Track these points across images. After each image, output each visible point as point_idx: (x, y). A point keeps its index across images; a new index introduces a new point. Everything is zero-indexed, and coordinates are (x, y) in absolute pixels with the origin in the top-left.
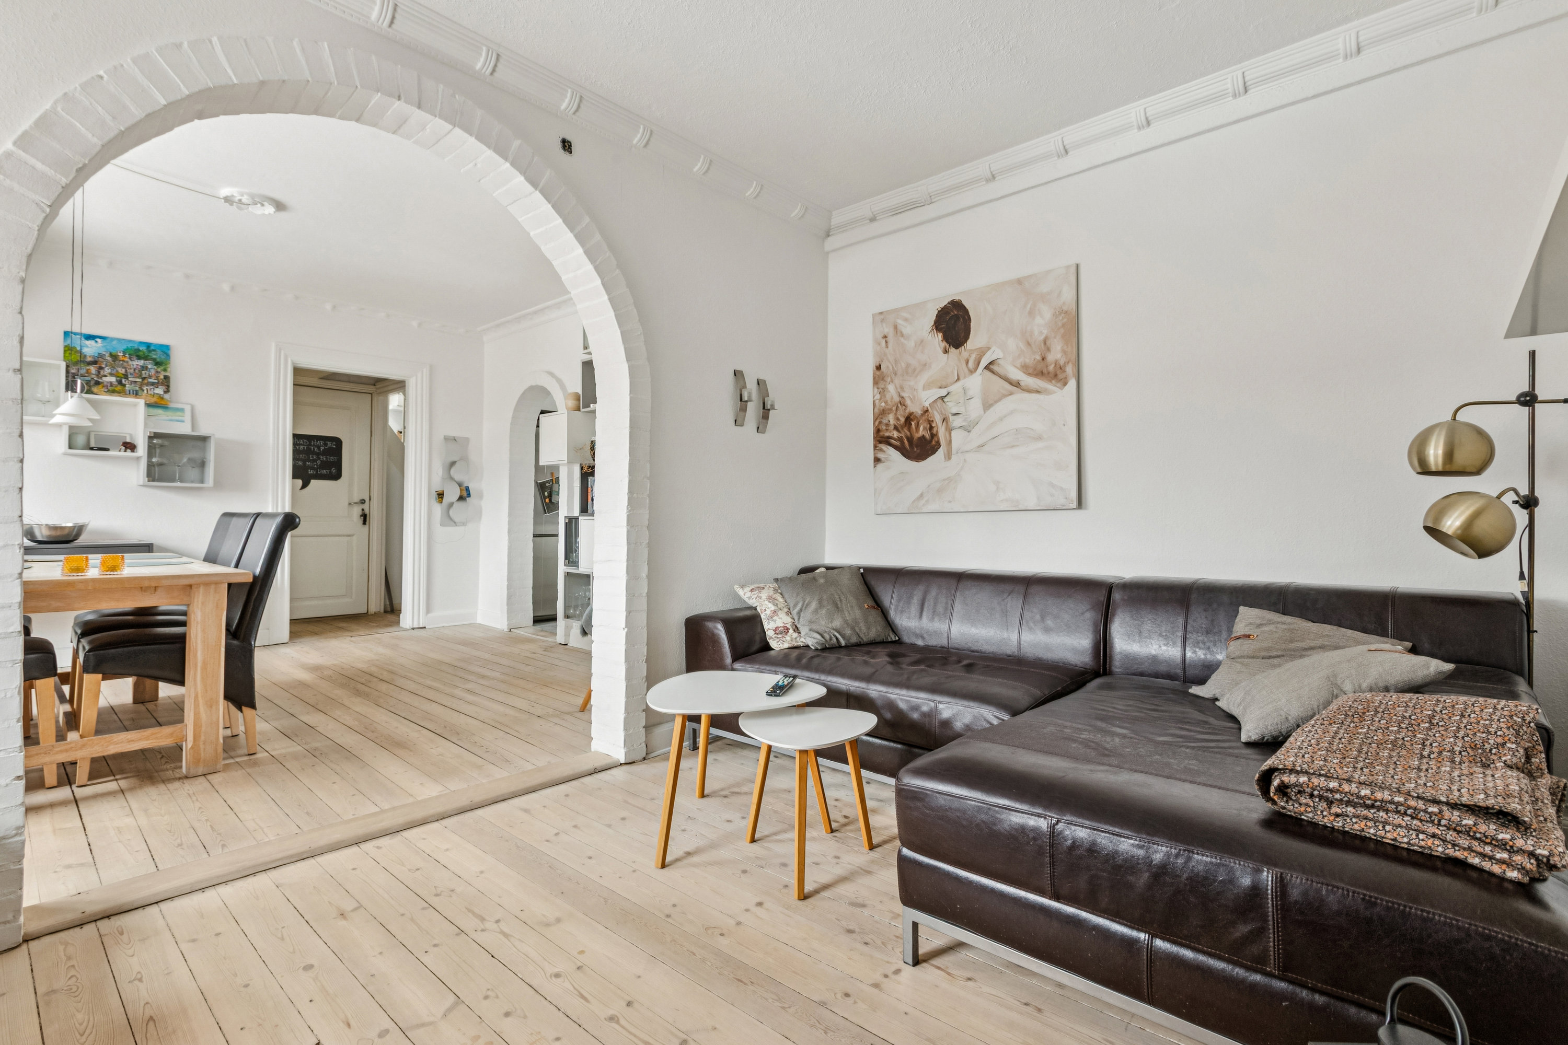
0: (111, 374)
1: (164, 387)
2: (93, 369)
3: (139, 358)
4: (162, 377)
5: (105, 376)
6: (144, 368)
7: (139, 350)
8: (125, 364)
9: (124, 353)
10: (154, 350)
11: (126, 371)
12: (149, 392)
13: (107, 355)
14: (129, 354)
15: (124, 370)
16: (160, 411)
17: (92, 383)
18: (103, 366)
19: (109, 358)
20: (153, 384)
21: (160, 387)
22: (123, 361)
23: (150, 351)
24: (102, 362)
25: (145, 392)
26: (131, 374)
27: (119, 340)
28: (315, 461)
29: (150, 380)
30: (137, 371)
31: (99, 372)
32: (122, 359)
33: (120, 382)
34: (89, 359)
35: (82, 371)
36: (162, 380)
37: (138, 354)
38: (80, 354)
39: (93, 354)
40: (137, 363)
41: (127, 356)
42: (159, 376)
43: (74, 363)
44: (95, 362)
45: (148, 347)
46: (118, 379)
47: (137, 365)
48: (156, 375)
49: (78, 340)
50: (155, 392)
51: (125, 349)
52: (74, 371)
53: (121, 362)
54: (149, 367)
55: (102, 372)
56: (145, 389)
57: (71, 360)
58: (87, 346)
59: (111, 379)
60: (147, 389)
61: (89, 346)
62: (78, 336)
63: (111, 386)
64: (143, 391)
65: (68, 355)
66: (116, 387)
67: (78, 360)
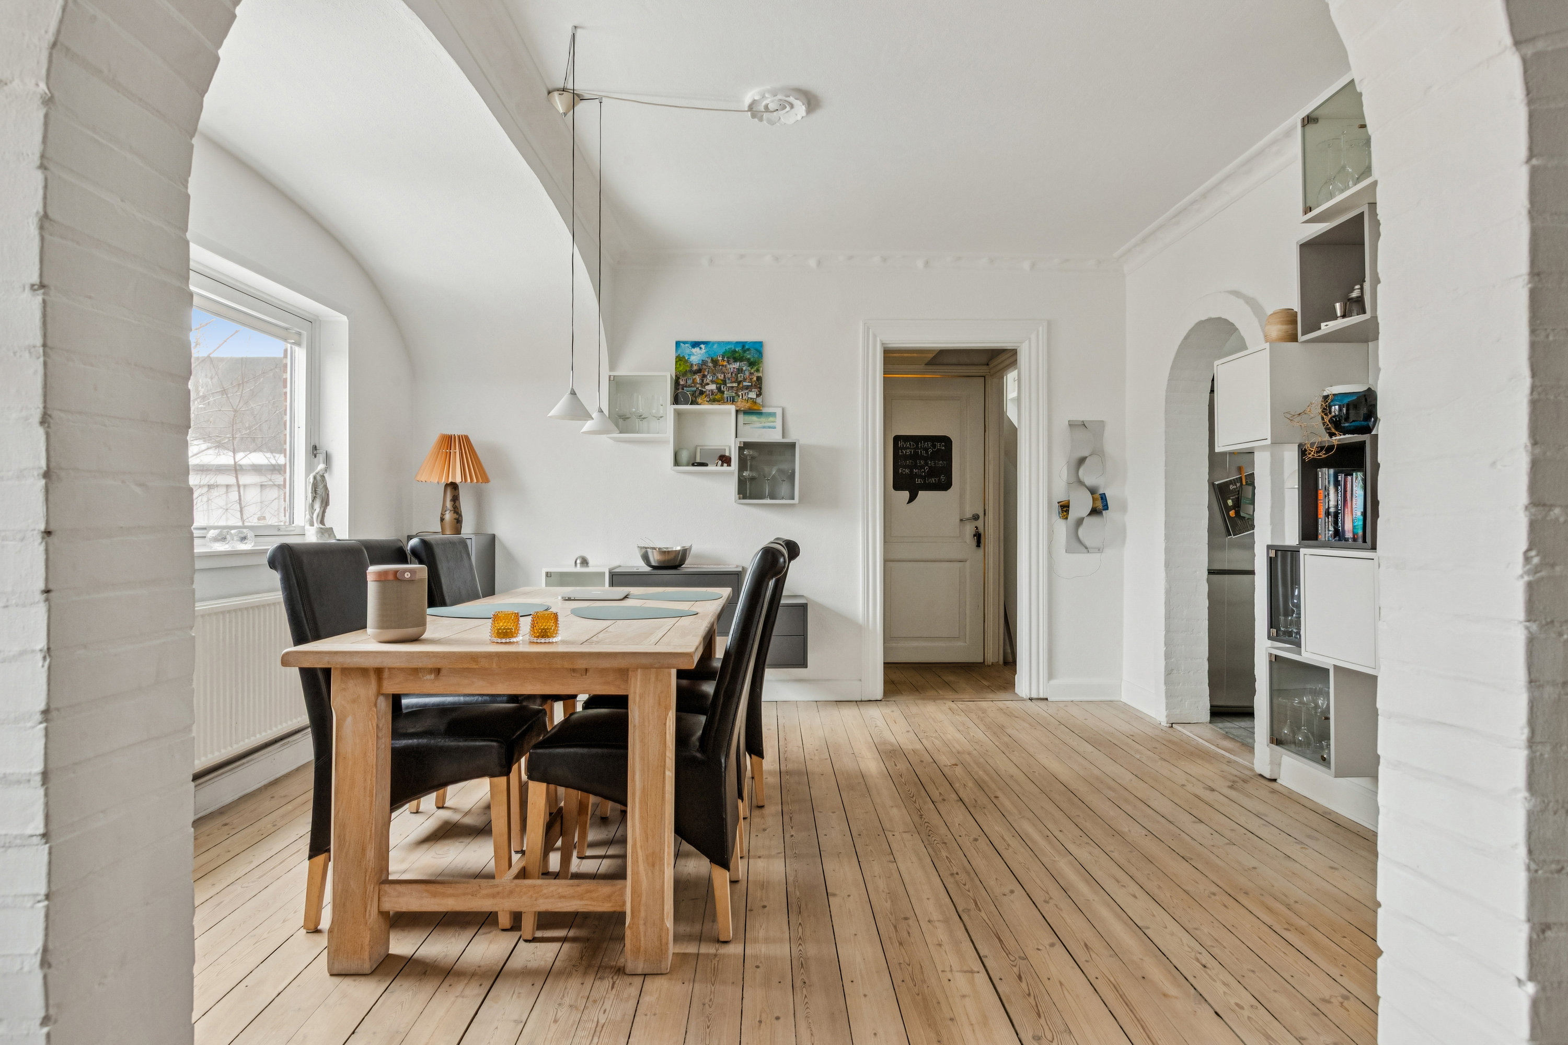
0: (712, 382)
1: (756, 390)
2: (698, 378)
3: (736, 360)
4: (755, 379)
5: (708, 384)
6: (740, 370)
7: (735, 352)
8: (724, 368)
9: (723, 357)
10: (748, 349)
11: (725, 376)
12: (744, 398)
13: (709, 361)
14: (728, 358)
15: (722, 376)
16: (754, 418)
17: (697, 393)
18: (706, 373)
19: (710, 365)
20: (747, 388)
21: (753, 390)
22: (723, 366)
23: (745, 351)
24: (705, 369)
25: (741, 397)
26: (729, 379)
27: (719, 343)
28: (922, 467)
29: (745, 384)
30: (733, 375)
31: (703, 381)
32: (721, 363)
33: (719, 389)
34: (695, 368)
35: (689, 382)
36: (756, 383)
37: (734, 356)
38: (688, 364)
39: (698, 362)
40: (734, 366)
41: (725, 359)
42: (753, 378)
43: (683, 374)
44: (699, 371)
45: (743, 347)
46: (718, 386)
47: (734, 368)
48: (750, 377)
49: (687, 349)
50: (749, 396)
51: (724, 353)
52: (682, 383)
53: (721, 367)
54: (744, 368)
55: (705, 380)
56: (740, 394)
57: (681, 371)
58: (693, 354)
59: (713, 387)
60: (742, 394)
61: (695, 354)
62: (686, 345)
63: (712, 394)
64: (739, 396)
65: (678, 366)
66: (716, 395)
67: (686, 370)
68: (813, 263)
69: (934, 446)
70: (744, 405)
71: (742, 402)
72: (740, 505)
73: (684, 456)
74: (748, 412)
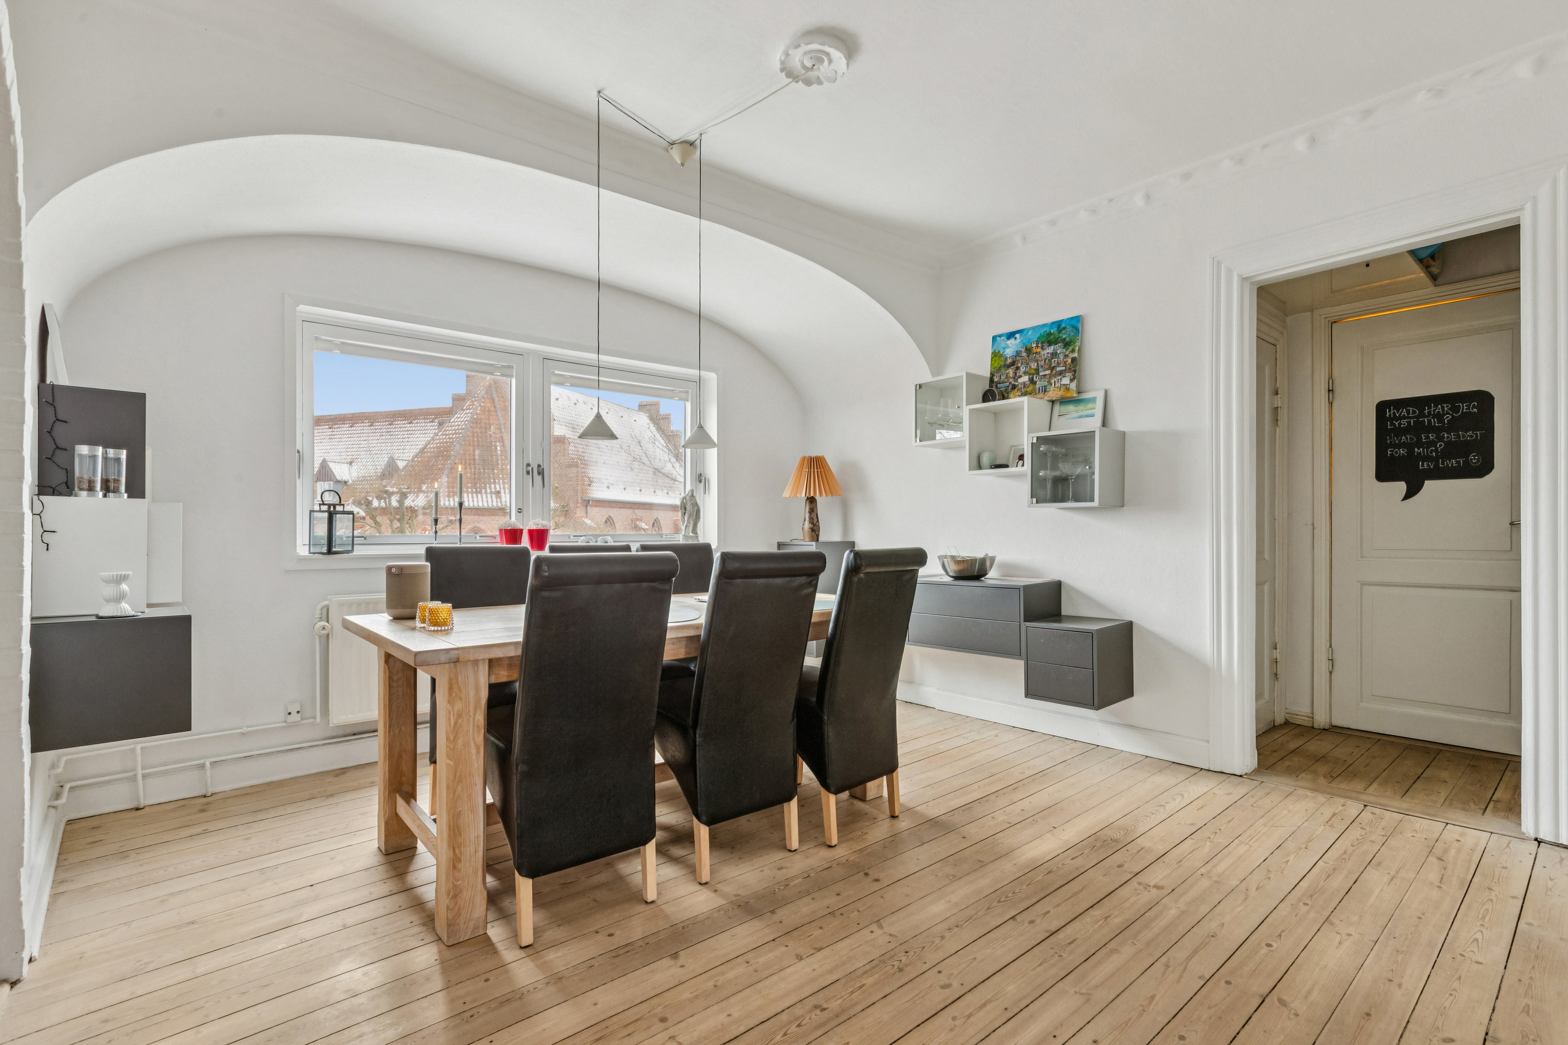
0: (1025, 373)
1: (1070, 374)
2: (1011, 372)
3: (1050, 343)
4: (1070, 361)
5: (1020, 377)
6: (1054, 355)
7: (1050, 334)
8: (1037, 356)
9: (1037, 343)
10: (1064, 328)
11: (1038, 364)
12: (1056, 386)
13: (1023, 350)
14: (1042, 343)
15: (1036, 364)
16: (1071, 407)
17: (1010, 387)
18: (1019, 365)
19: (1024, 354)
20: (1061, 373)
21: (1067, 374)
22: (1036, 353)
23: (1060, 331)
24: (1019, 361)
25: (1053, 386)
26: (1042, 367)
27: (1033, 328)
28: (1433, 443)
29: (1059, 369)
30: (1047, 361)
31: (1016, 374)
32: (1035, 350)
33: (1032, 381)
34: (1009, 361)
35: (1003, 377)
36: (1070, 365)
37: (1049, 339)
38: (1003, 358)
39: (1012, 355)
40: (1048, 351)
41: (1039, 345)
42: (1067, 361)
43: (997, 370)
44: (1013, 363)
45: (1059, 326)
46: (1030, 376)
47: (1048, 353)
48: (1065, 360)
49: (1002, 342)
50: (1062, 383)
51: (1038, 338)
52: (996, 379)
53: (1034, 355)
54: (1059, 352)
55: (1018, 373)
56: (1053, 381)
57: (995, 367)
58: (1008, 347)
59: (1025, 379)
60: (1055, 381)
61: (1010, 346)
62: (1002, 338)
63: (1024, 387)
64: (1051, 385)
65: (993, 363)
66: (1028, 387)
67: (1001, 365)
68: (1139, 200)
69: (1455, 409)
70: (1053, 393)
71: (1054, 390)
72: (1059, 510)
73: (985, 459)
74: (1064, 401)
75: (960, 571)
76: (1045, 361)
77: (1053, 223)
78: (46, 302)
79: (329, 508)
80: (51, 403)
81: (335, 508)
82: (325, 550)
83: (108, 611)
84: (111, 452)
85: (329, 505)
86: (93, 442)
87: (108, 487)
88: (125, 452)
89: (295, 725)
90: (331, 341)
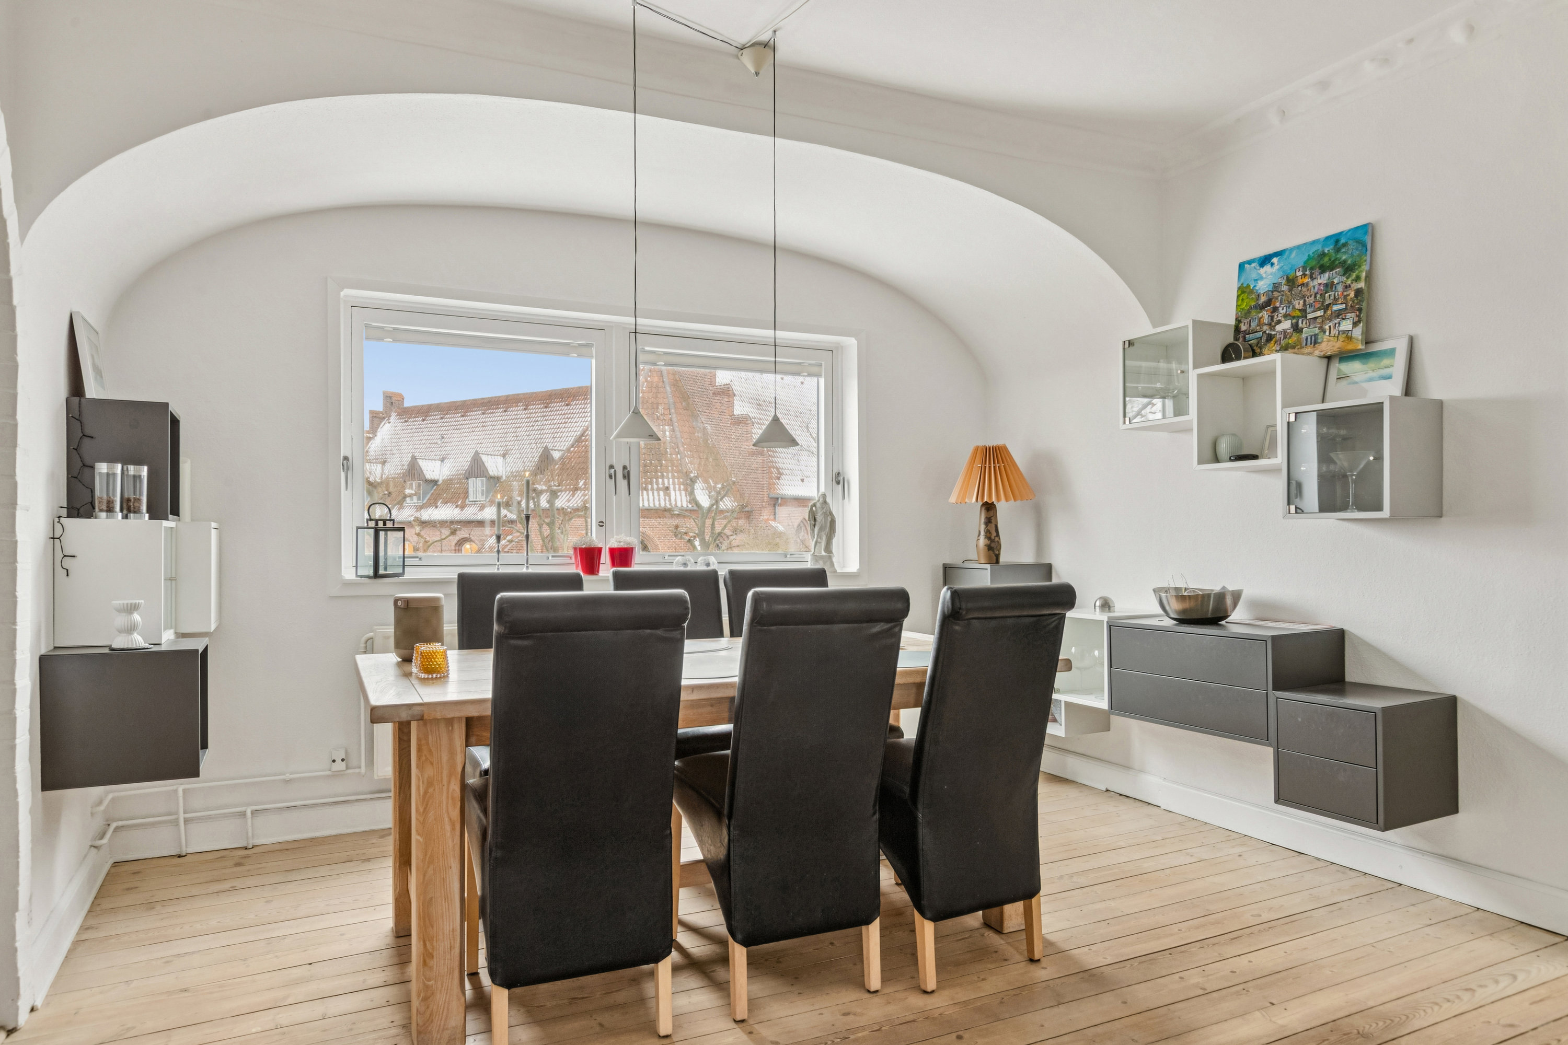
0: (1286, 316)
1: (1353, 315)
2: (1265, 315)
3: (1323, 269)
4: (1352, 295)
5: (1279, 322)
6: (1329, 286)
7: (1323, 254)
8: (1304, 289)
9: (1304, 269)
10: (1345, 245)
11: (1305, 301)
12: (1333, 333)
13: (1284, 282)
14: (1311, 269)
15: (1301, 302)
16: (1356, 365)
17: (1264, 339)
18: (1278, 304)
19: (1285, 288)
20: (1338, 314)
21: (1349, 315)
22: (1303, 285)
23: (1338, 250)
24: (1277, 298)
25: (1327, 333)
26: (1311, 305)
27: (1298, 247)
29: (1335, 308)
30: (1318, 296)
31: (1272, 318)
32: (1300, 281)
33: (1296, 329)
34: (1263, 299)
35: (1253, 325)
36: (1353, 301)
37: (1322, 262)
38: (1253, 296)
39: (1267, 289)
40: (1320, 281)
41: (1308, 272)
42: (1349, 295)
43: (1246, 314)
44: (1269, 303)
45: (1337, 241)
46: (1294, 321)
47: (1320, 284)
48: (1345, 293)
49: (1253, 271)
50: (1341, 328)
51: (1306, 262)
52: (1243, 327)
53: (1300, 288)
54: (1336, 281)
55: (1276, 317)
56: (1327, 327)
57: (1243, 309)
58: (1261, 278)
59: (1286, 325)
60: (1330, 327)
61: (1264, 276)
62: (1253, 265)
63: (1285, 337)
64: (1325, 332)
65: (1240, 303)
66: (1290, 337)
67: (1251, 307)
68: (1457, 35)
70: (1328, 345)
71: (1329, 341)
72: (1338, 521)
73: (1224, 448)
74: (1345, 356)
75: (1184, 611)
76: (1315, 297)
77: (1323, 85)
78: (75, 309)
79: (377, 524)
80: (77, 417)
81: (385, 524)
82: (371, 573)
83: (120, 642)
84: (132, 469)
85: (377, 521)
86: (111, 460)
87: (129, 508)
88: (146, 468)
89: (337, 775)
90: (382, 328)
